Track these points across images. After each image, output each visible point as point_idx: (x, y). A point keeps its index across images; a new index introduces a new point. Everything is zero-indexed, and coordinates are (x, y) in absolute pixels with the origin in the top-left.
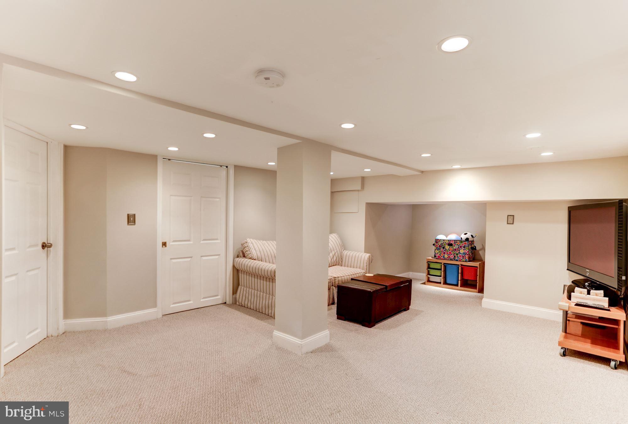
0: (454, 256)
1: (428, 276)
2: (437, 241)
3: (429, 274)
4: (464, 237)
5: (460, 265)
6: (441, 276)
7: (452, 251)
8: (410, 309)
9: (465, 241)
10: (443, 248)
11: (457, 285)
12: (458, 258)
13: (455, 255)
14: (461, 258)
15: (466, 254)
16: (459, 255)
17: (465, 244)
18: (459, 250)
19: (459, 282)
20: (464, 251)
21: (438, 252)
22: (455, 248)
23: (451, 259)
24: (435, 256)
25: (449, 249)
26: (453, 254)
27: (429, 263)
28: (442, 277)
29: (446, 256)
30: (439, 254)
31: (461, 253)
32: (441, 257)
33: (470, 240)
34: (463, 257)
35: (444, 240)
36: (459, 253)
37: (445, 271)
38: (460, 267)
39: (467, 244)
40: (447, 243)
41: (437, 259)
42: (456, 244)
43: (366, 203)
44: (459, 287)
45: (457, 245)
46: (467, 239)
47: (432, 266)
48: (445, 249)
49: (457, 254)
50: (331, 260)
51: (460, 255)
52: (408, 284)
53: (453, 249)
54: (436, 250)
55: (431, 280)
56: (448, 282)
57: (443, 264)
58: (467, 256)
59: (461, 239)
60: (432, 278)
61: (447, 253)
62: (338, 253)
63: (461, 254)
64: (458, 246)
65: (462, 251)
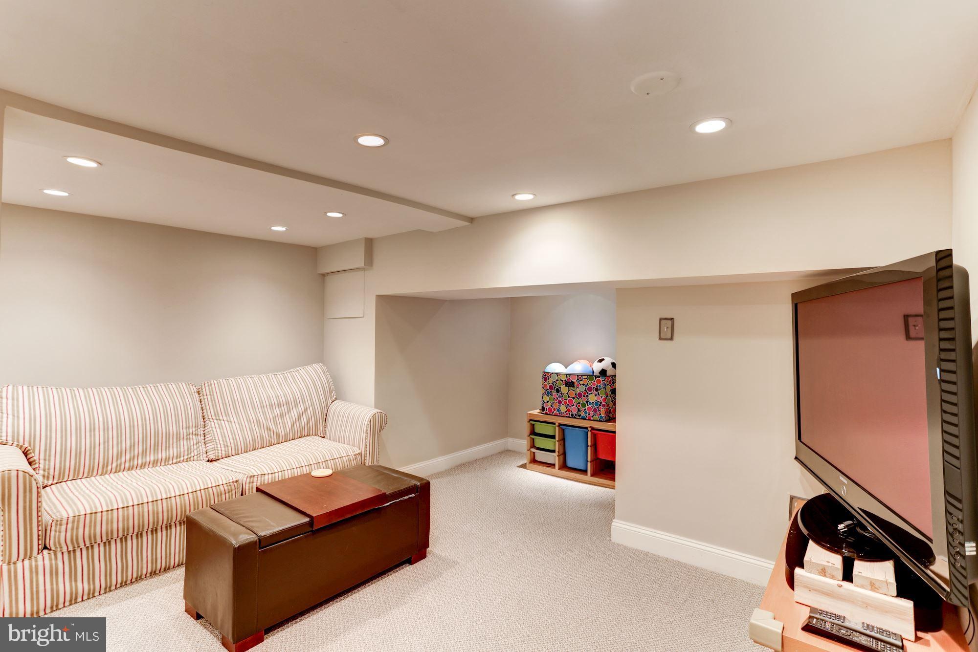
0: (578, 409)
1: (531, 450)
2: (546, 376)
3: (533, 446)
4: (597, 367)
5: (589, 429)
6: (554, 451)
7: (574, 398)
8: (429, 557)
9: (599, 377)
10: (558, 391)
11: (585, 472)
12: (586, 413)
13: (579, 406)
14: (592, 413)
15: (600, 405)
16: (587, 407)
17: (599, 382)
18: (587, 396)
19: (589, 464)
20: (596, 398)
21: (548, 399)
22: (578, 391)
23: (572, 415)
24: (543, 409)
25: (567, 394)
26: (575, 404)
27: (532, 421)
28: (557, 453)
29: (563, 409)
30: (549, 404)
31: (591, 401)
32: (555, 410)
33: (608, 374)
34: (595, 411)
35: (558, 374)
36: (587, 402)
37: (563, 440)
38: (589, 433)
39: (602, 383)
40: (564, 380)
41: (546, 414)
42: (581, 383)
43: (377, 295)
44: (588, 477)
45: (583, 385)
46: (603, 372)
47: (540, 428)
48: (561, 393)
49: (584, 405)
50: (293, 425)
51: (590, 406)
52: (413, 495)
53: (576, 394)
54: (545, 396)
55: (538, 458)
56: (570, 463)
57: (559, 426)
58: (602, 410)
59: (593, 372)
60: (541, 456)
61: (565, 403)
62: (314, 409)
63: (590, 404)
64: (584, 387)
65: (592, 398)
